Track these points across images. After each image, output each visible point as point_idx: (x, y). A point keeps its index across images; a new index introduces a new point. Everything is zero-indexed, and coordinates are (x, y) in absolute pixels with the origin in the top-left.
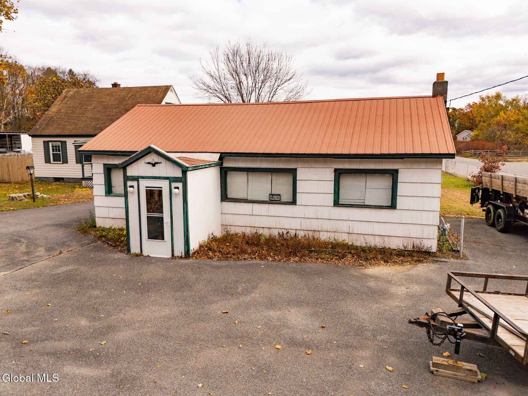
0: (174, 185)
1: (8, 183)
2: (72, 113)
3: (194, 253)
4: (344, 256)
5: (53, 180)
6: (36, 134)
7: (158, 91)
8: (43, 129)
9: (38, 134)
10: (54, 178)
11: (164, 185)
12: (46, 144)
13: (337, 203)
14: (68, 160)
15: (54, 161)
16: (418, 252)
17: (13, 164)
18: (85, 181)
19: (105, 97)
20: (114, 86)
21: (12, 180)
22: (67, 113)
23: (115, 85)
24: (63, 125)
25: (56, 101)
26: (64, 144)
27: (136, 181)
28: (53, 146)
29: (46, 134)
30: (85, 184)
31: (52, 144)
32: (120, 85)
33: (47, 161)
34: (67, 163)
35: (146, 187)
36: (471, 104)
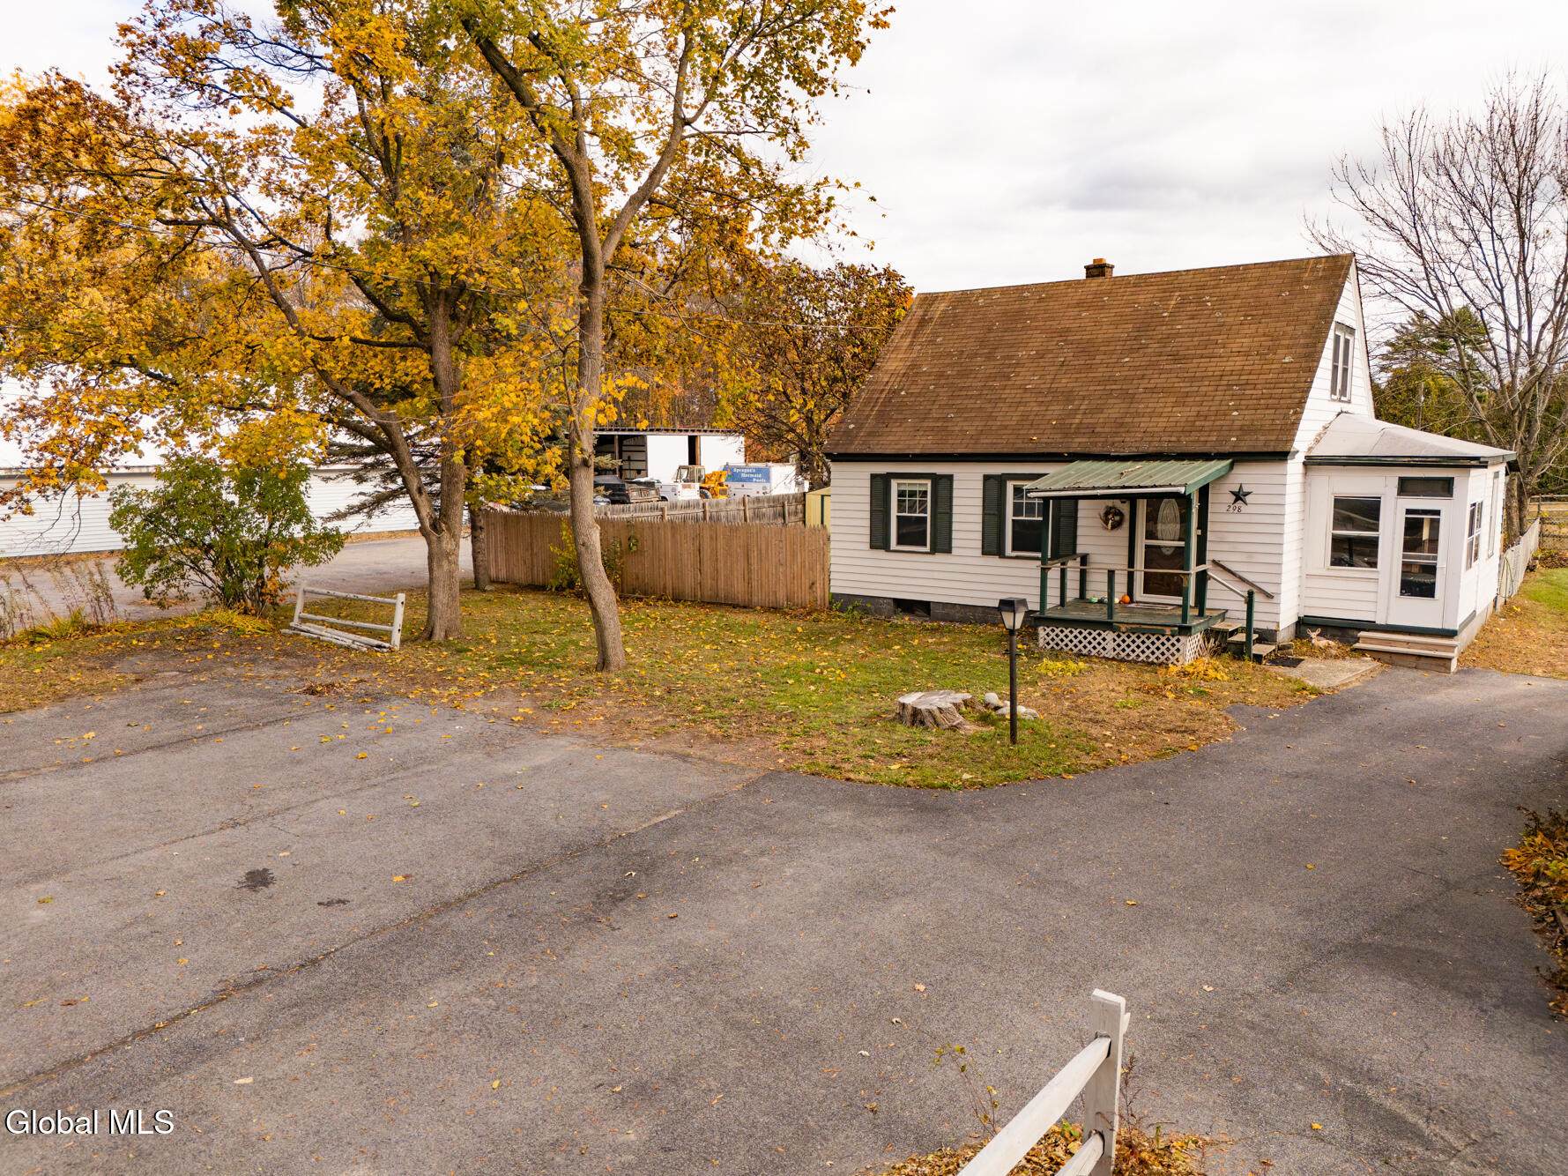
1: (745, 607)
2: (961, 375)
5: (892, 606)
6: (852, 449)
7: (1298, 280)
8: (870, 434)
9: (858, 451)
10: (895, 600)
12: (880, 485)
14: (954, 543)
15: (899, 542)
17: (763, 547)
18: (1048, 630)
19: (1073, 312)
20: (1095, 272)
21: (755, 599)
23: (1098, 270)
24: (938, 419)
25: (896, 338)
26: (943, 483)
28: (901, 494)
29: (888, 452)
30: (1048, 639)
31: (900, 485)
32: (1112, 267)
33: (879, 541)
34: (948, 550)
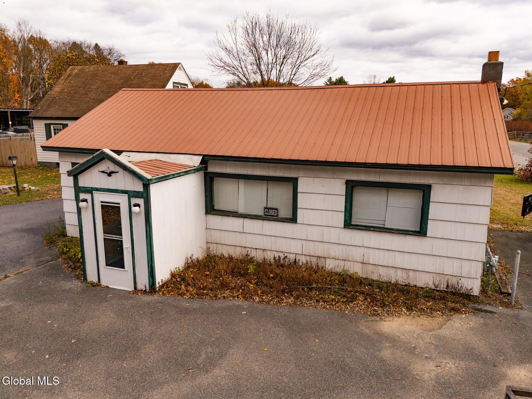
0: (134, 201)
2: (75, 93)
3: (163, 286)
4: (353, 299)
5: (56, 165)
6: (37, 116)
7: (166, 69)
8: (44, 111)
9: (39, 116)
10: (57, 163)
11: (122, 200)
12: (48, 127)
13: (348, 224)
16: (454, 294)
17: (16, 148)
19: (110, 75)
22: (70, 93)
23: (121, 62)
24: (64, 107)
25: (60, 80)
27: (90, 193)
28: (55, 130)
29: (48, 116)
31: (54, 127)
32: (127, 62)
35: (101, 202)
36: (515, 80)
